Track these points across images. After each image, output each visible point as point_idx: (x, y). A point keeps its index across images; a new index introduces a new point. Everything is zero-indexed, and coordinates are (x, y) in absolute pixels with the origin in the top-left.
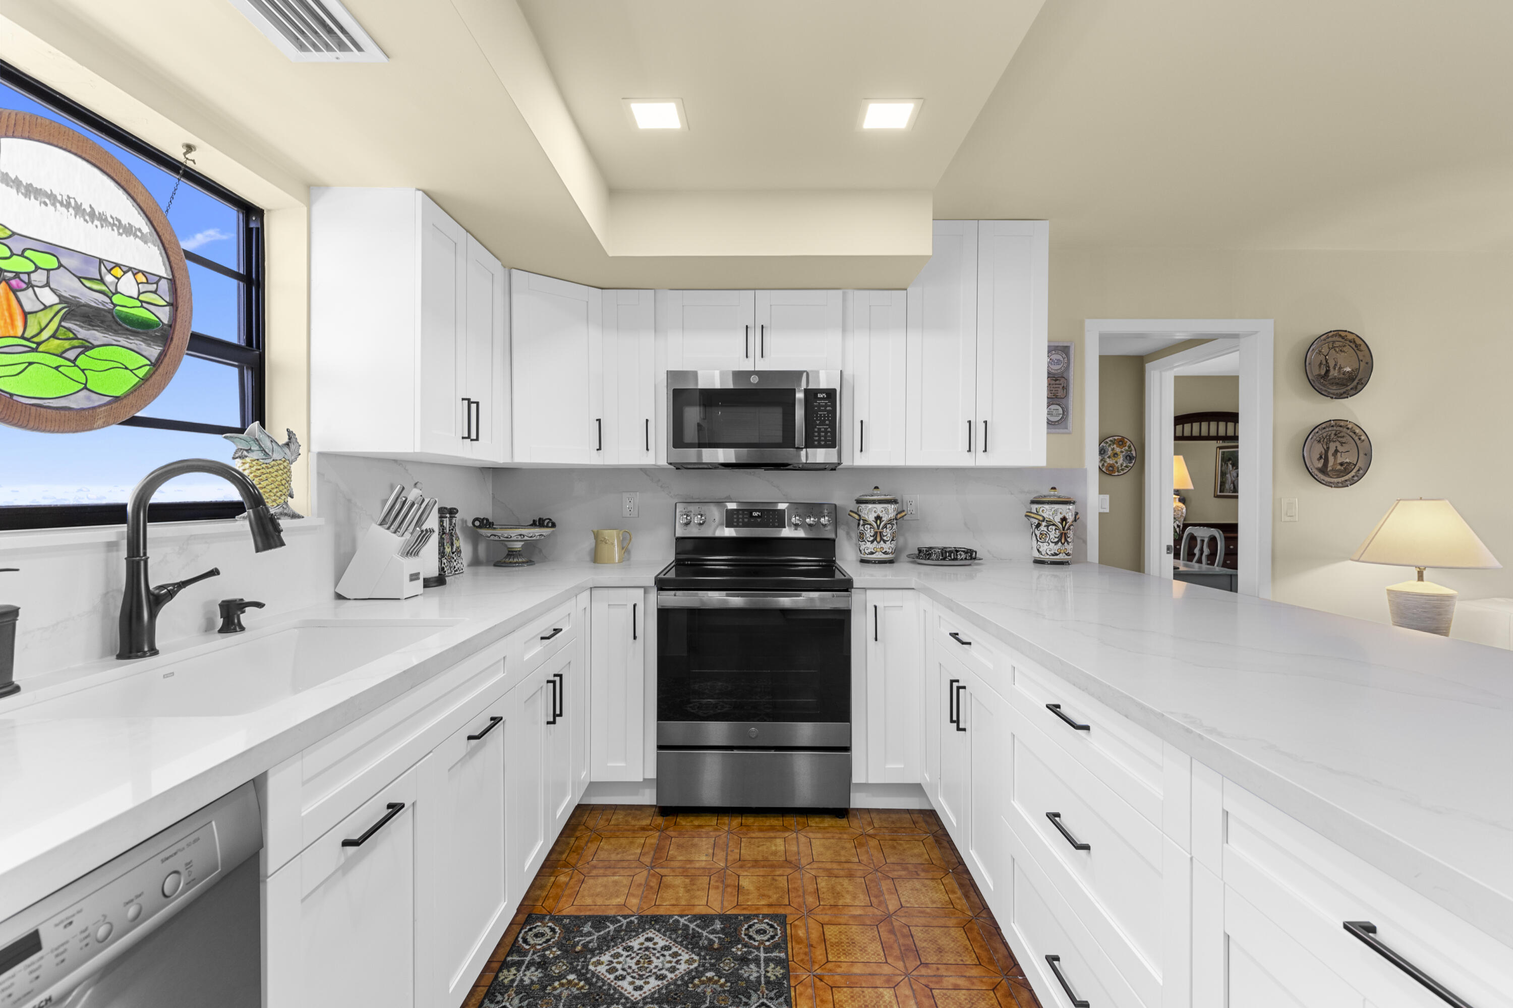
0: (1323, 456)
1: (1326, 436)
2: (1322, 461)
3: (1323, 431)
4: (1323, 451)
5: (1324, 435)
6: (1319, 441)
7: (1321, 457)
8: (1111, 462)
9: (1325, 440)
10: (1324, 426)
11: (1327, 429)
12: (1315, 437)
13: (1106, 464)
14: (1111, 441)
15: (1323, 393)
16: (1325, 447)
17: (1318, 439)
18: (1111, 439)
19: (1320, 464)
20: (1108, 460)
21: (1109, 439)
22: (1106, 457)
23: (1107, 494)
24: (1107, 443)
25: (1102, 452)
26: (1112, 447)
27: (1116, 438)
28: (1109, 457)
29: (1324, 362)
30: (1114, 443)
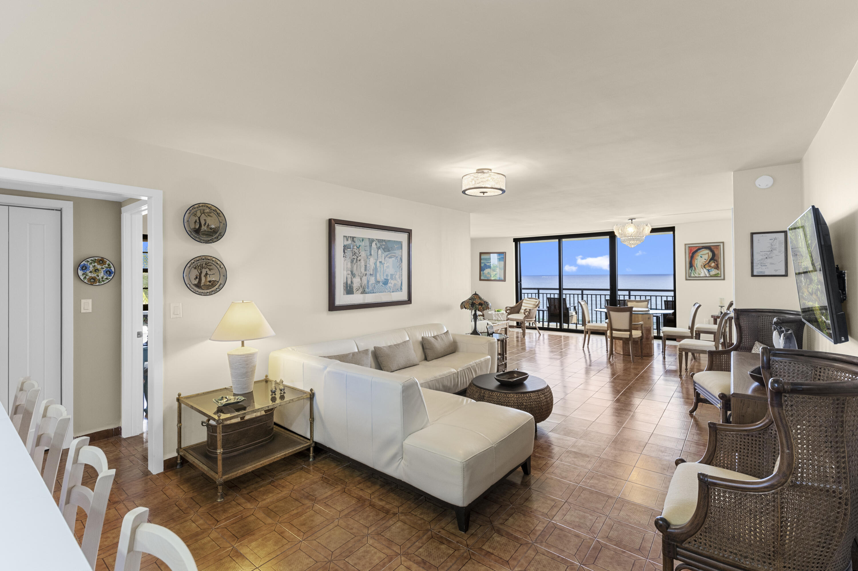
0: (198, 277)
1: (200, 265)
2: (198, 280)
3: (197, 262)
4: (198, 274)
5: (199, 264)
6: (195, 268)
7: (197, 278)
8: (93, 276)
9: (199, 267)
10: (198, 259)
11: (200, 261)
12: (192, 266)
13: (87, 277)
14: (92, 260)
15: (197, 239)
16: (199, 272)
17: (194, 267)
18: (92, 259)
19: (196, 282)
20: (90, 274)
21: (90, 259)
22: (88, 272)
23: (90, 299)
24: (88, 261)
25: (84, 268)
26: (94, 265)
27: (96, 258)
28: (91, 272)
29: (198, 221)
30: (95, 262)
